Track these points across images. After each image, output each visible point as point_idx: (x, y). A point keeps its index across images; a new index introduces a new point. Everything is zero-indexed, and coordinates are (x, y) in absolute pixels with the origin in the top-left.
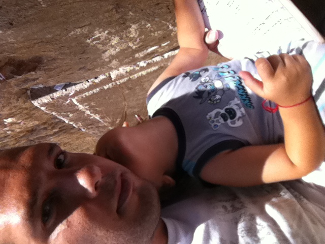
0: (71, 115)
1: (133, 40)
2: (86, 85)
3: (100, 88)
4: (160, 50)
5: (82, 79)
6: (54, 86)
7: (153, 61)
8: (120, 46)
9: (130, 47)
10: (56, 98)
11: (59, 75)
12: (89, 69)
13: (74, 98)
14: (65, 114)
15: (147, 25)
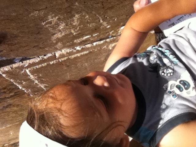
0: (24, 83)
1: (74, 27)
2: (37, 60)
3: (47, 63)
4: (91, 39)
5: (35, 55)
6: (14, 59)
7: (86, 47)
8: (65, 31)
9: (72, 33)
10: (14, 68)
11: (18, 50)
12: (40, 48)
13: (28, 69)
14: (20, 81)
15: (86, 16)
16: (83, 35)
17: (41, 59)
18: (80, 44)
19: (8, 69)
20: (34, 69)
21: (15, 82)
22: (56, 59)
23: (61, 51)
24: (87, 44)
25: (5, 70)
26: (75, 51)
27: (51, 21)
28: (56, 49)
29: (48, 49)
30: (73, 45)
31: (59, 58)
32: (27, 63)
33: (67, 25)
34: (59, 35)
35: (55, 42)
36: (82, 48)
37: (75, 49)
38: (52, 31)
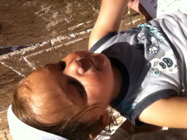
0: (23, 70)
1: (67, 15)
2: (33, 48)
3: (43, 51)
4: (85, 27)
5: (31, 43)
6: (11, 47)
7: (80, 34)
8: (59, 20)
9: (65, 22)
10: (12, 56)
11: (14, 39)
12: (36, 36)
13: (25, 57)
14: (18, 68)
15: (78, 5)
16: (76, 23)
17: (37, 47)
18: (74, 31)
19: (6, 57)
20: (31, 56)
21: (14, 69)
22: (52, 46)
23: (56, 39)
24: (81, 32)
25: (3, 58)
26: (70, 38)
27: (44, 10)
28: (51, 37)
29: (43, 38)
30: (67, 33)
31: (54, 46)
32: (24, 51)
33: (59, 14)
34: (53, 24)
35: (49, 30)
36: (77, 35)
37: (70, 37)
38: (45, 20)
